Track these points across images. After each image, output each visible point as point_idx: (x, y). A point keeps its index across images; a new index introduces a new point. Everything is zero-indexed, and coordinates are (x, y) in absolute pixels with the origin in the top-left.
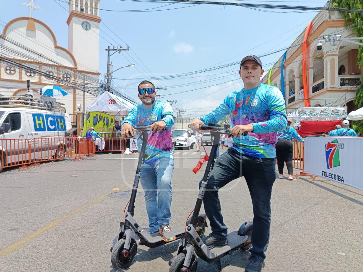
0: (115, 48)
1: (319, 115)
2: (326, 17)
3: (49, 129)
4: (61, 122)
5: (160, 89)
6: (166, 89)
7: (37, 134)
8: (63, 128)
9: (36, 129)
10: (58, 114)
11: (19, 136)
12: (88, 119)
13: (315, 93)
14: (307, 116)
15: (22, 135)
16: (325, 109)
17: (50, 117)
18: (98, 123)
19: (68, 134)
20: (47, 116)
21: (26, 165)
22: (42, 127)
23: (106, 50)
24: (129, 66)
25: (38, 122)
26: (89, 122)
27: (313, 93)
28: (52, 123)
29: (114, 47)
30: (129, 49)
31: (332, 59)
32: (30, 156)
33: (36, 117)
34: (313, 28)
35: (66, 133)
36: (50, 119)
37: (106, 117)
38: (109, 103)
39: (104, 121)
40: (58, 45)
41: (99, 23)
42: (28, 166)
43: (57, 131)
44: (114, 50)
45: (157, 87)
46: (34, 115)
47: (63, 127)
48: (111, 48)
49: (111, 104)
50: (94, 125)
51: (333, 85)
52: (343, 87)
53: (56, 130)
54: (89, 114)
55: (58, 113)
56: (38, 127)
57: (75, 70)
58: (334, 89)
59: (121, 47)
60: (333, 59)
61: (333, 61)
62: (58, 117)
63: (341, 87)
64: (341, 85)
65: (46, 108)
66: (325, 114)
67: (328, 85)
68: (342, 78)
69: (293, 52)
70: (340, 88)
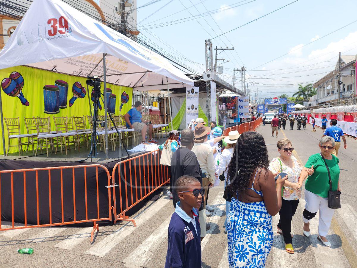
5: (225, 49)
6: (233, 49)
38: (50, 32)
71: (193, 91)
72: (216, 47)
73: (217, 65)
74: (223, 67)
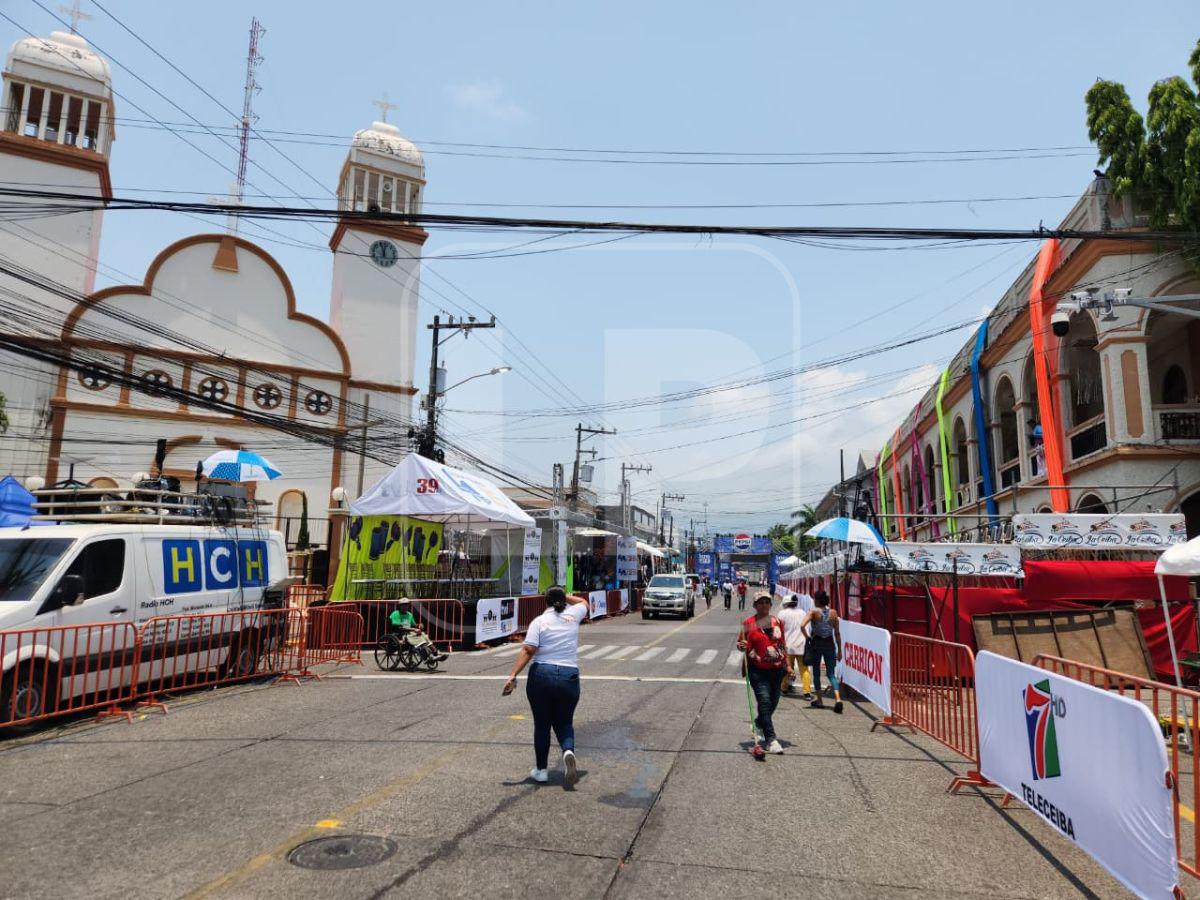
0: (455, 322)
1: (1085, 539)
2: (1094, 221)
3: (213, 584)
4: (254, 558)
5: (597, 432)
6: (615, 433)
7: (171, 602)
8: (261, 576)
9: (170, 588)
10: (245, 534)
11: (112, 612)
12: (354, 540)
13: (1079, 459)
14: (1044, 544)
15: (123, 607)
16: (1106, 519)
17: (220, 546)
18: (389, 547)
19: (276, 595)
20: (211, 544)
21: (120, 705)
22: (191, 578)
23: (430, 327)
24: (494, 372)
25: (177, 565)
26: (359, 547)
27: (1074, 457)
28: (224, 564)
29: (451, 319)
30: (496, 322)
31: (1126, 351)
32: (136, 673)
33: (174, 551)
34: (1061, 252)
35: (269, 593)
36: (221, 551)
37: (414, 529)
38: (419, 490)
39: (406, 543)
40: (299, 309)
41: (422, 244)
42: (123, 710)
43: (236, 590)
44: (451, 326)
45: (587, 428)
46: (168, 544)
47: (261, 572)
48: (444, 320)
49: (424, 491)
50: (375, 554)
51: (1134, 437)
52: (1173, 441)
53: (235, 586)
54: (359, 522)
55: (248, 531)
56: (176, 579)
57: (345, 380)
58: (1142, 451)
59: (472, 319)
60: (1131, 351)
61: (1128, 359)
62: (243, 545)
63: (1167, 443)
64: (1164, 437)
65: (209, 519)
66: (1105, 536)
67: (1118, 436)
68: (1165, 415)
69: (1004, 326)
70: (1160, 447)
71: (534, 534)
72: (580, 425)
73: (581, 464)
74: (593, 468)
